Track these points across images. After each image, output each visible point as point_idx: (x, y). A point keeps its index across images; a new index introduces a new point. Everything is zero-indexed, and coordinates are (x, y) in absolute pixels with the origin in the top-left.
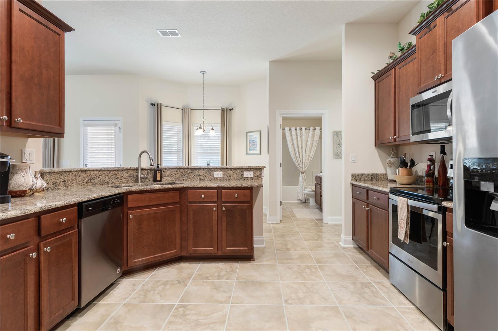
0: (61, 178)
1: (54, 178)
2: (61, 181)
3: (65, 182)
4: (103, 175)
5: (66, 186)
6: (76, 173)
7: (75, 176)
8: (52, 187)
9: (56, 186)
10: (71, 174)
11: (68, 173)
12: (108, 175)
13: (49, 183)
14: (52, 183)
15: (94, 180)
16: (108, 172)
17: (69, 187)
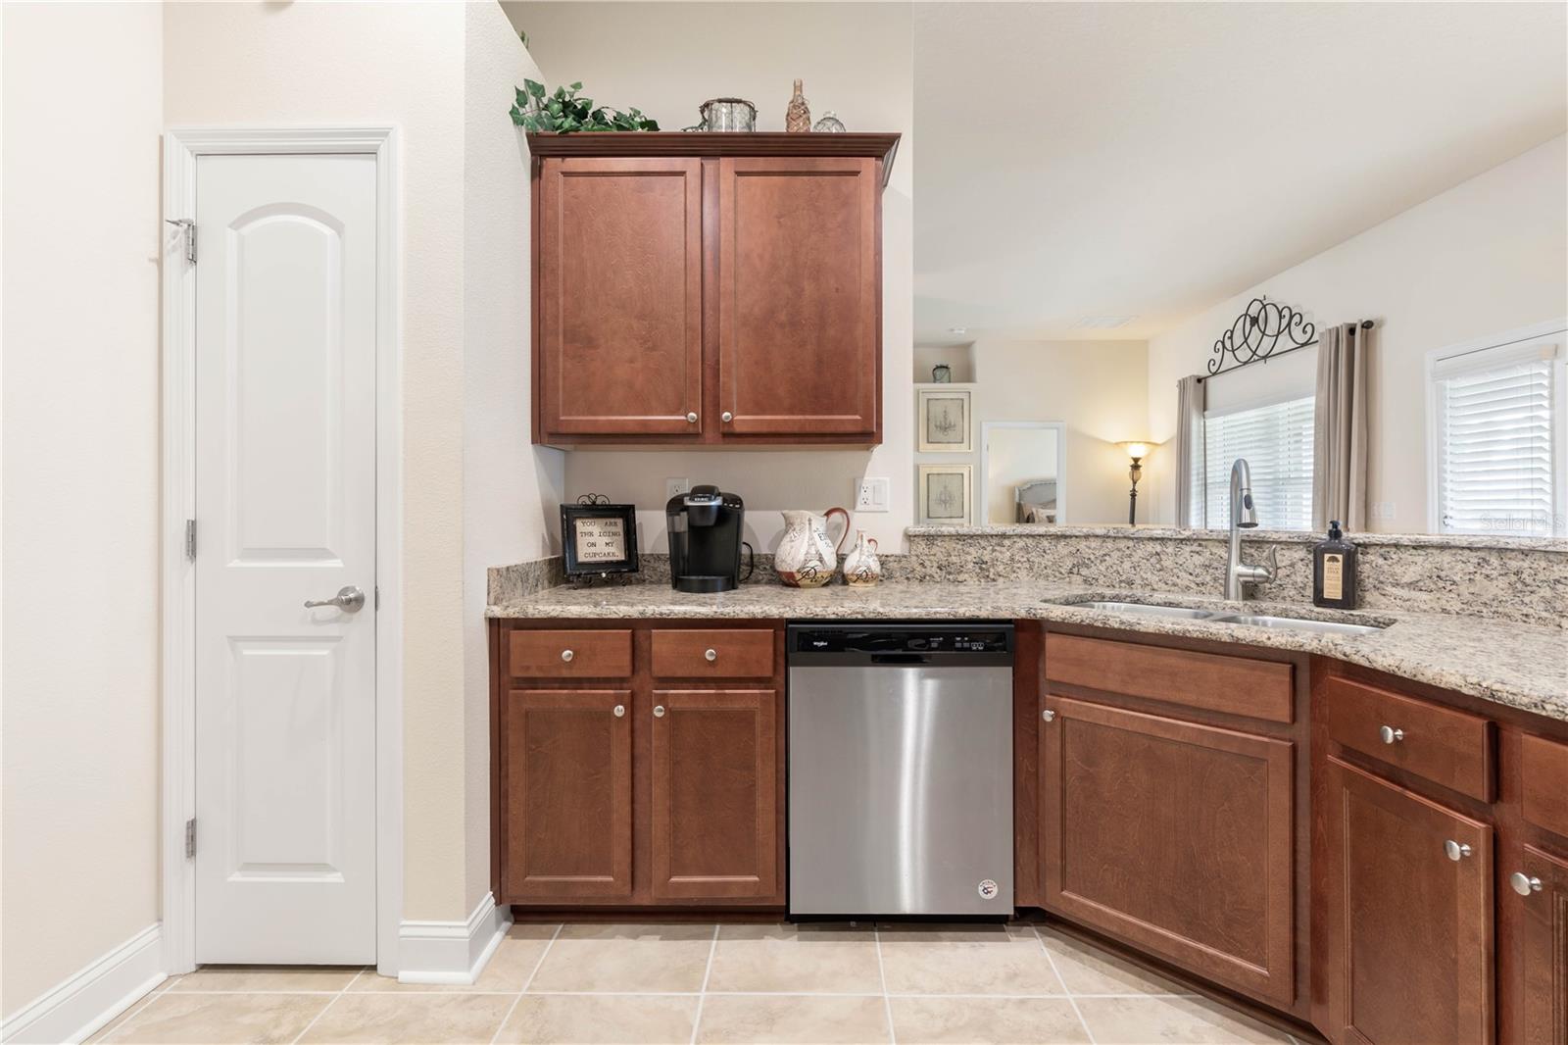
0: (968, 553)
1: (943, 550)
2: (966, 561)
3: (984, 566)
4: (1116, 555)
5: (988, 576)
6: (1030, 541)
7: (1026, 549)
8: (936, 576)
9: (950, 573)
10: (1007, 542)
11: (994, 541)
12: (1130, 556)
13: (927, 563)
14: (935, 565)
15: (1088, 567)
16: (1131, 544)
17: (1001, 580)
